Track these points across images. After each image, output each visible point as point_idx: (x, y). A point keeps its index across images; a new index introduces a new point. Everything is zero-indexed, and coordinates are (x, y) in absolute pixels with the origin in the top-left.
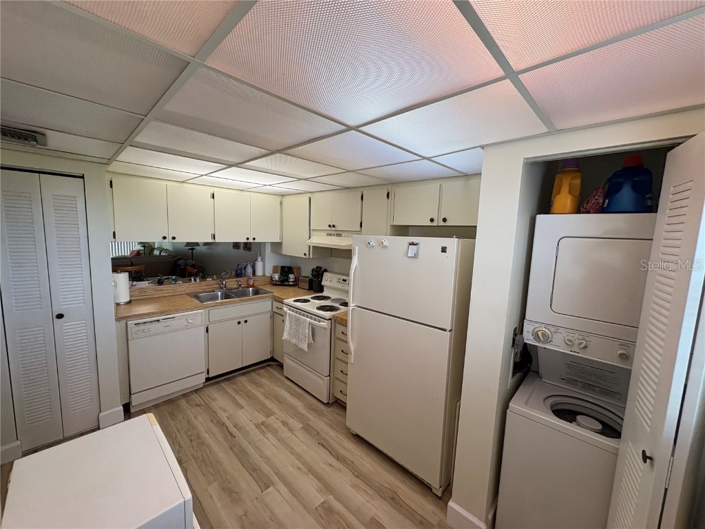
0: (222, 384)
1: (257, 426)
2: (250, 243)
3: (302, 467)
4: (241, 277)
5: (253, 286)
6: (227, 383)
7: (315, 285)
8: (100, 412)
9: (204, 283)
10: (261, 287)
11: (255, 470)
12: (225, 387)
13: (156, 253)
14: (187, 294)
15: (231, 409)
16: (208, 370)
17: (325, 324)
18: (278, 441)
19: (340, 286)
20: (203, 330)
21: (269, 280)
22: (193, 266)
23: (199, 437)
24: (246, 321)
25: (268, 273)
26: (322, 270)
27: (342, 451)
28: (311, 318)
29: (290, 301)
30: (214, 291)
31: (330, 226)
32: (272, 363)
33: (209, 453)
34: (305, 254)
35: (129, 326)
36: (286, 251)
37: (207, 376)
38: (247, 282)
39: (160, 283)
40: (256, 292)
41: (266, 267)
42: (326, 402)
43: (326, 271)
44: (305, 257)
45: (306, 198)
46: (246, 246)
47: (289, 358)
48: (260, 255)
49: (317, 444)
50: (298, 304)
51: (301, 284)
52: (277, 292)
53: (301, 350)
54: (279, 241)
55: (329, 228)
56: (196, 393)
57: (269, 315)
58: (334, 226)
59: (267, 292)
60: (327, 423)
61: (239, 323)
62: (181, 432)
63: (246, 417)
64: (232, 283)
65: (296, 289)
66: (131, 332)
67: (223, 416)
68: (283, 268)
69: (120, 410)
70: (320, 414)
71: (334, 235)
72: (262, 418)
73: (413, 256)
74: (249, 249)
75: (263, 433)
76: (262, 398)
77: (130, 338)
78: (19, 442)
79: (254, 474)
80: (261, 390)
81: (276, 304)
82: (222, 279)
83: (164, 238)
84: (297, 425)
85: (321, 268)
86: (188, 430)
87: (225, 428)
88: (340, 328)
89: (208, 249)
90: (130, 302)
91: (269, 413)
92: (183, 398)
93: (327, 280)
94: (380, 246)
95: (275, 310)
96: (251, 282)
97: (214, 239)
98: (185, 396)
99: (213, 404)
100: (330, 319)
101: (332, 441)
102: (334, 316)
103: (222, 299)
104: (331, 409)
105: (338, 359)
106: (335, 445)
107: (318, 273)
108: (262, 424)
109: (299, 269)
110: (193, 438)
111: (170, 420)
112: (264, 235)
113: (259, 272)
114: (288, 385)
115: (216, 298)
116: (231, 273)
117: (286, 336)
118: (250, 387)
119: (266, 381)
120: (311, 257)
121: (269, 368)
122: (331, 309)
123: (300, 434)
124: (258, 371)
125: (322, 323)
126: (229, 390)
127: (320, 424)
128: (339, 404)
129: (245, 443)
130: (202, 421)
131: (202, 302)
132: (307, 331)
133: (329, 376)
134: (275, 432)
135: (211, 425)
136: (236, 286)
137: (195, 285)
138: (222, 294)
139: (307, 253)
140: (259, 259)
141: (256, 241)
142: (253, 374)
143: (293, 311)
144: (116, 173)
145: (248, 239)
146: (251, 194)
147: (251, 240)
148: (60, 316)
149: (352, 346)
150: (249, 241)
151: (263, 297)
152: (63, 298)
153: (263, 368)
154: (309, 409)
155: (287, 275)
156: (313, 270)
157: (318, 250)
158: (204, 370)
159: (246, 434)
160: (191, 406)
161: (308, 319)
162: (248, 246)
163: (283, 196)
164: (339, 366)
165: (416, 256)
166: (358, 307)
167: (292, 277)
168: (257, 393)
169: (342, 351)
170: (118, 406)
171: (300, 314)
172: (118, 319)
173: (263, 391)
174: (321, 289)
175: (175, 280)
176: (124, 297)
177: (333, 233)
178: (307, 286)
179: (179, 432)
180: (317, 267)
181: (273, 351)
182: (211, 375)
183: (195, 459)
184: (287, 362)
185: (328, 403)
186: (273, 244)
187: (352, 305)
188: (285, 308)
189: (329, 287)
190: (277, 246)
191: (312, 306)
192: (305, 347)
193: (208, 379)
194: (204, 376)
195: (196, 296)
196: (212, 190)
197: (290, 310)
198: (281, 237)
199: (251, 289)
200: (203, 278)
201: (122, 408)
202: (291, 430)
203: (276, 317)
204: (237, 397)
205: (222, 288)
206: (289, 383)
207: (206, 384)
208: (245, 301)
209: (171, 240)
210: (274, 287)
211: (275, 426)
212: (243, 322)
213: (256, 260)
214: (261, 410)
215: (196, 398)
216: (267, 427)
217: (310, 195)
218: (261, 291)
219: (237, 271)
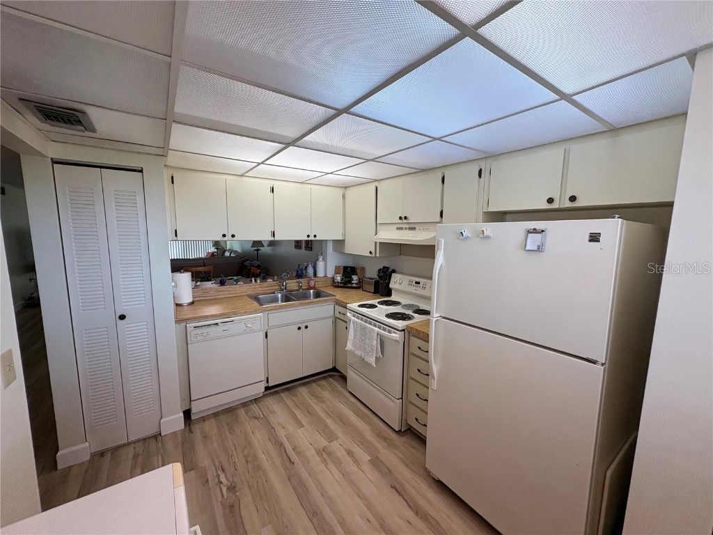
0: (282, 395)
1: (319, 452)
2: (311, 241)
3: (372, 519)
4: (302, 278)
5: (314, 288)
6: (287, 393)
7: (382, 287)
8: (162, 418)
9: (265, 284)
10: (322, 289)
11: (315, 513)
12: (285, 398)
13: (227, 254)
14: (248, 296)
15: (291, 427)
16: (267, 378)
17: (396, 336)
18: (341, 476)
19: (412, 289)
20: (262, 335)
21: (330, 282)
22: (258, 267)
23: (255, 458)
24: (306, 327)
25: (330, 275)
26: (390, 270)
27: (422, 503)
28: (380, 328)
29: (354, 306)
30: (274, 293)
31: (400, 218)
32: (334, 374)
33: (264, 480)
34: (371, 253)
35: (189, 329)
36: (349, 249)
37: (267, 385)
38: (308, 283)
39: (222, 283)
40: (318, 295)
41: (327, 267)
42: (397, 430)
43: (394, 271)
44: (370, 255)
45: (372, 187)
46: (308, 245)
47: (353, 371)
48: (322, 254)
49: (390, 487)
50: (364, 310)
51: (365, 287)
52: (340, 294)
53: (368, 365)
54: (341, 239)
55: (401, 221)
56: (256, 403)
57: (331, 320)
58: (406, 218)
59: (329, 295)
60: (400, 458)
61: (299, 328)
62: (238, 450)
63: (305, 438)
64: (292, 284)
65: (360, 291)
66: (191, 335)
67: (282, 434)
68: (345, 268)
69: (180, 417)
70: (391, 444)
71: (406, 229)
72: (323, 442)
73: (536, 248)
74: (311, 249)
75: (324, 461)
76: (323, 415)
77: (189, 342)
78: (87, 444)
79: (315, 520)
80: (323, 406)
81: (339, 309)
82: (281, 279)
83: (224, 236)
84: (365, 457)
85: (388, 268)
86: (245, 447)
87: (283, 451)
88: (416, 342)
89: (272, 250)
90: (192, 303)
91: (331, 437)
92: (243, 407)
93: (396, 282)
94: (478, 236)
95: (338, 315)
96: (312, 284)
97: (274, 236)
98: (245, 405)
99: (272, 419)
100: (403, 330)
101: (407, 486)
102: (407, 326)
103: (282, 302)
104: (403, 439)
105: (412, 379)
106: (412, 492)
107: (386, 274)
108: (324, 450)
109: (363, 269)
110: (249, 459)
111: (227, 433)
112: (325, 232)
113: (321, 273)
114: (353, 403)
115: (275, 300)
116: (292, 273)
117: (349, 346)
118: (312, 402)
119: (328, 396)
120: (378, 255)
121: (330, 379)
122: (403, 317)
123: (368, 469)
124: (319, 382)
125: (393, 335)
126: (289, 402)
127: (391, 458)
128: (414, 435)
129: (304, 474)
130: (260, 438)
131: (261, 305)
132: (375, 343)
133: (402, 398)
134: (338, 462)
135: (269, 445)
136: (297, 288)
137: (255, 286)
138: (282, 296)
139: (373, 252)
140: (321, 259)
141: (317, 238)
142: (314, 384)
143: (358, 318)
144: (178, 168)
145: (308, 236)
146: (313, 187)
147: (312, 238)
148: (122, 317)
149: (435, 368)
150: (310, 239)
151: (325, 300)
152: (124, 295)
153: (324, 378)
154: (378, 435)
155: (349, 276)
156: (380, 270)
157: (385, 246)
158: (263, 378)
159: (306, 461)
160: (250, 417)
161: (377, 329)
162: (310, 246)
163: (346, 187)
164: (414, 388)
165: (540, 249)
166: (444, 318)
167: (355, 278)
168: (318, 408)
169: (419, 371)
170: (179, 413)
171: (366, 321)
172: (178, 321)
173: (325, 407)
174: (389, 293)
175: (237, 281)
176: (186, 298)
177: (404, 226)
178: (372, 289)
179: (235, 448)
180: (384, 267)
181: (335, 360)
182: (271, 384)
183: (249, 486)
184: (351, 374)
185: (400, 431)
186: (335, 241)
187: (435, 315)
188: (348, 314)
189: (398, 291)
190: (339, 244)
191: (380, 312)
192: (372, 360)
193: (267, 388)
194: (263, 385)
195: (257, 299)
196: (271, 183)
197: (354, 316)
198: (344, 234)
199: (312, 291)
200: (264, 279)
201: (182, 415)
202: (356, 461)
203: (339, 322)
204: (297, 413)
205: (282, 290)
206: (353, 400)
207: (265, 393)
208: (306, 304)
209: (230, 238)
210: (336, 289)
211: (339, 454)
212: (303, 328)
213: (317, 260)
214: (323, 431)
215: (254, 407)
216: (329, 454)
217: (376, 184)
218: (322, 294)
219: (297, 271)
